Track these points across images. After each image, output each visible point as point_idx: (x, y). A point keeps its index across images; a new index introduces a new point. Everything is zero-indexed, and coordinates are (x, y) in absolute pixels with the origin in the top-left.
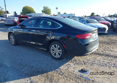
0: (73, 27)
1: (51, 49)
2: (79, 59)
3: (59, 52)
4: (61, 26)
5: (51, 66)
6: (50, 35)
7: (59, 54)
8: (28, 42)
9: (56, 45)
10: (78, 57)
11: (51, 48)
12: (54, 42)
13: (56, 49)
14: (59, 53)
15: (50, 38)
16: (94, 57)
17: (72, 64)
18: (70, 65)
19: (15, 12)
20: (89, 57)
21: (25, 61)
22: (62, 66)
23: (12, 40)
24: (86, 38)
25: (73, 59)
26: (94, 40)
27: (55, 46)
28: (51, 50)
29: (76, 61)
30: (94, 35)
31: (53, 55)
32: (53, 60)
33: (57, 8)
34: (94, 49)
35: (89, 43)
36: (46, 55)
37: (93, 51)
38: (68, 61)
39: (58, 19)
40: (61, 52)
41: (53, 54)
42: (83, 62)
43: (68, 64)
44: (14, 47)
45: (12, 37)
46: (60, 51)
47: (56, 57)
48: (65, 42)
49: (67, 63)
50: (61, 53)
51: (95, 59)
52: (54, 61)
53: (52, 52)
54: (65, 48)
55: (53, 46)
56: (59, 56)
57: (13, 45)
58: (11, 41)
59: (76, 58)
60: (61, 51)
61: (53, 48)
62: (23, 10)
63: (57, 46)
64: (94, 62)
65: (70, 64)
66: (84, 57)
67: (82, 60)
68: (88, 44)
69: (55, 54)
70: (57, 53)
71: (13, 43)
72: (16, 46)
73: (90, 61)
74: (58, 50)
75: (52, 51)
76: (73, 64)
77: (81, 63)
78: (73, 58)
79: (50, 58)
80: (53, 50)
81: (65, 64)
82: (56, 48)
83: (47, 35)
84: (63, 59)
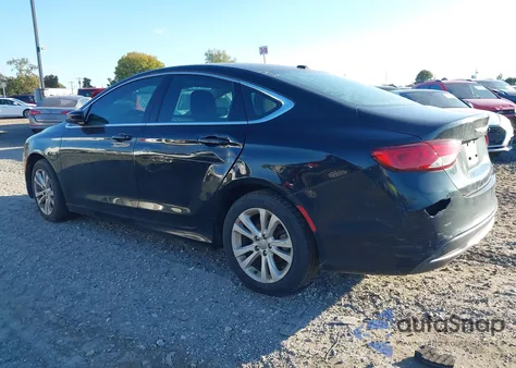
0: (353, 106)
1: (233, 236)
2: (390, 286)
3: (280, 249)
4: (287, 105)
5: (232, 335)
6: (225, 158)
7: (280, 263)
8: (114, 201)
9: (263, 212)
10: (384, 278)
11: (236, 227)
12: (251, 196)
13: (260, 235)
14: (275, 257)
15: (228, 176)
16: (470, 275)
17: (353, 320)
18: (342, 324)
19: (87, 82)
20: (448, 278)
21: (93, 303)
22: (300, 334)
23: (41, 193)
24: (434, 165)
25: (358, 290)
26: (474, 180)
27: (255, 219)
28: (235, 242)
29: (374, 302)
30: (471, 149)
31: (247, 271)
32: (247, 295)
33: (264, 50)
34: (477, 231)
35: (453, 194)
36: (207, 270)
37: (471, 243)
38: (331, 303)
39: (266, 73)
40: (287, 251)
41: (244, 264)
42: (417, 304)
43: (329, 320)
44: (52, 227)
45: (42, 180)
46: (281, 243)
47: (262, 278)
48: (311, 193)
49: (327, 316)
50: (288, 258)
51: (481, 285)
52: (249, 302)
53: (238, 252)
54: (314, 229)
55: (243, 217)
56: (277, 276)
57: (47, 218)
58: (39, 202)
59: (372, 281)
60: (288, 243)
61: (245, 227)
62: (118, 72)
63: (268, 218)
64: (481, 306)
65: (345, 320)
66: (418, 277)
67: (407, 294)
68: (444, 204)
69: (257, 263)
70: (268, 260)
71: (47, 211)
72: (62, 225)
73: (454, 302)
74: (270, 240)
75: (238, 248)
76: (362, 318)
77: (405, 311)
78: (359, 282)
79: (227, 286)
80: (246, 241)
81: (316, 321)
82: (259, 229)
83: (210, 160)
84: (302, 289)
